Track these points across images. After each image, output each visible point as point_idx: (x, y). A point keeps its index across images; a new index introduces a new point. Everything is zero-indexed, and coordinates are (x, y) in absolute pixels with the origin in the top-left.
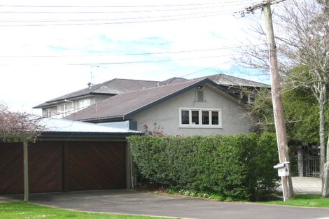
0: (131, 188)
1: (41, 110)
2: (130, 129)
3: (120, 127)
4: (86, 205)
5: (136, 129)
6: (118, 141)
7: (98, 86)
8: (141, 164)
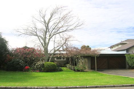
0: (127, 68)
1: (110, 48)
2: (127, 52)
3: (124, 52)
4: (110, 73)
5: (128, 52)
6: (123, 56)
7: (123, 42)
8: (129, 62)
